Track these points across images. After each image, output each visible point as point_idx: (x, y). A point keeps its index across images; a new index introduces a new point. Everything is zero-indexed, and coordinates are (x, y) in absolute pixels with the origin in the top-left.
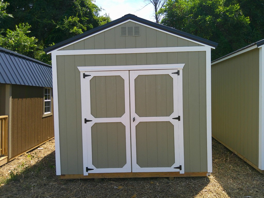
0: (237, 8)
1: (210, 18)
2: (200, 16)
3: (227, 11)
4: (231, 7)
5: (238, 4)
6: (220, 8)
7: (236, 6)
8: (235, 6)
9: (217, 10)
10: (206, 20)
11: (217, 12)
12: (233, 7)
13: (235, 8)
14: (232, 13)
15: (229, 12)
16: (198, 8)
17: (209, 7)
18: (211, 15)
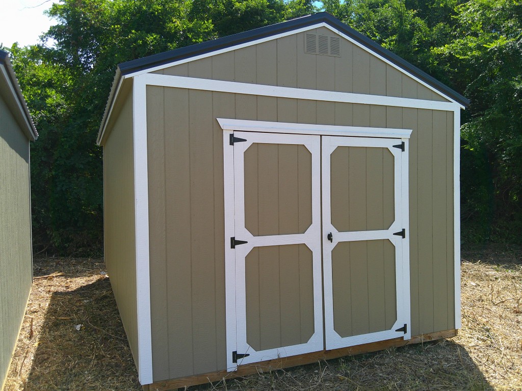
0: (207, 28)
1: (155, 38)
2: (133, 31)
3: (190, 30)
4: (197, 24)
5: (210, 21)
6: (175, 22)
7: (206, 22)
8: (204, 23)
9: (171, 25)
10: (146, 42)
11: (170, 28)
12: (201, 25)
13: (205, 26)
14: (197, 35)
15: (193, 32)
16: (132, 14)
17: (155, 16)
18: (157, 33)
